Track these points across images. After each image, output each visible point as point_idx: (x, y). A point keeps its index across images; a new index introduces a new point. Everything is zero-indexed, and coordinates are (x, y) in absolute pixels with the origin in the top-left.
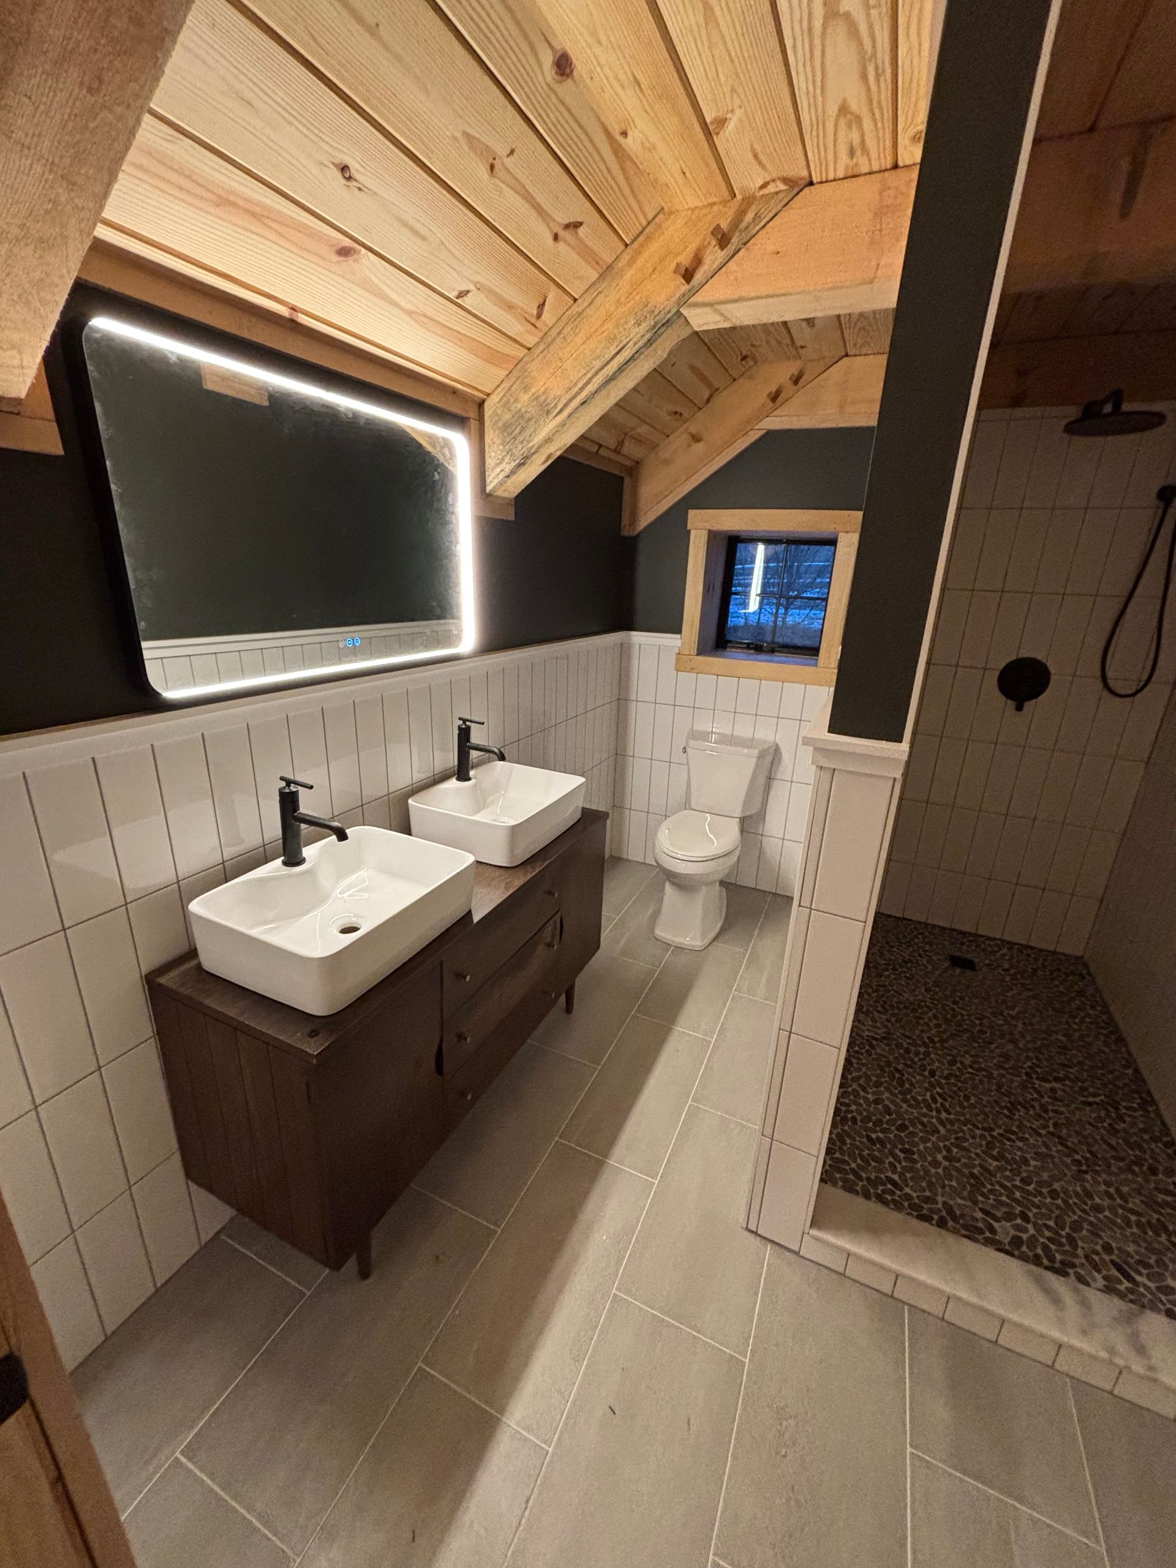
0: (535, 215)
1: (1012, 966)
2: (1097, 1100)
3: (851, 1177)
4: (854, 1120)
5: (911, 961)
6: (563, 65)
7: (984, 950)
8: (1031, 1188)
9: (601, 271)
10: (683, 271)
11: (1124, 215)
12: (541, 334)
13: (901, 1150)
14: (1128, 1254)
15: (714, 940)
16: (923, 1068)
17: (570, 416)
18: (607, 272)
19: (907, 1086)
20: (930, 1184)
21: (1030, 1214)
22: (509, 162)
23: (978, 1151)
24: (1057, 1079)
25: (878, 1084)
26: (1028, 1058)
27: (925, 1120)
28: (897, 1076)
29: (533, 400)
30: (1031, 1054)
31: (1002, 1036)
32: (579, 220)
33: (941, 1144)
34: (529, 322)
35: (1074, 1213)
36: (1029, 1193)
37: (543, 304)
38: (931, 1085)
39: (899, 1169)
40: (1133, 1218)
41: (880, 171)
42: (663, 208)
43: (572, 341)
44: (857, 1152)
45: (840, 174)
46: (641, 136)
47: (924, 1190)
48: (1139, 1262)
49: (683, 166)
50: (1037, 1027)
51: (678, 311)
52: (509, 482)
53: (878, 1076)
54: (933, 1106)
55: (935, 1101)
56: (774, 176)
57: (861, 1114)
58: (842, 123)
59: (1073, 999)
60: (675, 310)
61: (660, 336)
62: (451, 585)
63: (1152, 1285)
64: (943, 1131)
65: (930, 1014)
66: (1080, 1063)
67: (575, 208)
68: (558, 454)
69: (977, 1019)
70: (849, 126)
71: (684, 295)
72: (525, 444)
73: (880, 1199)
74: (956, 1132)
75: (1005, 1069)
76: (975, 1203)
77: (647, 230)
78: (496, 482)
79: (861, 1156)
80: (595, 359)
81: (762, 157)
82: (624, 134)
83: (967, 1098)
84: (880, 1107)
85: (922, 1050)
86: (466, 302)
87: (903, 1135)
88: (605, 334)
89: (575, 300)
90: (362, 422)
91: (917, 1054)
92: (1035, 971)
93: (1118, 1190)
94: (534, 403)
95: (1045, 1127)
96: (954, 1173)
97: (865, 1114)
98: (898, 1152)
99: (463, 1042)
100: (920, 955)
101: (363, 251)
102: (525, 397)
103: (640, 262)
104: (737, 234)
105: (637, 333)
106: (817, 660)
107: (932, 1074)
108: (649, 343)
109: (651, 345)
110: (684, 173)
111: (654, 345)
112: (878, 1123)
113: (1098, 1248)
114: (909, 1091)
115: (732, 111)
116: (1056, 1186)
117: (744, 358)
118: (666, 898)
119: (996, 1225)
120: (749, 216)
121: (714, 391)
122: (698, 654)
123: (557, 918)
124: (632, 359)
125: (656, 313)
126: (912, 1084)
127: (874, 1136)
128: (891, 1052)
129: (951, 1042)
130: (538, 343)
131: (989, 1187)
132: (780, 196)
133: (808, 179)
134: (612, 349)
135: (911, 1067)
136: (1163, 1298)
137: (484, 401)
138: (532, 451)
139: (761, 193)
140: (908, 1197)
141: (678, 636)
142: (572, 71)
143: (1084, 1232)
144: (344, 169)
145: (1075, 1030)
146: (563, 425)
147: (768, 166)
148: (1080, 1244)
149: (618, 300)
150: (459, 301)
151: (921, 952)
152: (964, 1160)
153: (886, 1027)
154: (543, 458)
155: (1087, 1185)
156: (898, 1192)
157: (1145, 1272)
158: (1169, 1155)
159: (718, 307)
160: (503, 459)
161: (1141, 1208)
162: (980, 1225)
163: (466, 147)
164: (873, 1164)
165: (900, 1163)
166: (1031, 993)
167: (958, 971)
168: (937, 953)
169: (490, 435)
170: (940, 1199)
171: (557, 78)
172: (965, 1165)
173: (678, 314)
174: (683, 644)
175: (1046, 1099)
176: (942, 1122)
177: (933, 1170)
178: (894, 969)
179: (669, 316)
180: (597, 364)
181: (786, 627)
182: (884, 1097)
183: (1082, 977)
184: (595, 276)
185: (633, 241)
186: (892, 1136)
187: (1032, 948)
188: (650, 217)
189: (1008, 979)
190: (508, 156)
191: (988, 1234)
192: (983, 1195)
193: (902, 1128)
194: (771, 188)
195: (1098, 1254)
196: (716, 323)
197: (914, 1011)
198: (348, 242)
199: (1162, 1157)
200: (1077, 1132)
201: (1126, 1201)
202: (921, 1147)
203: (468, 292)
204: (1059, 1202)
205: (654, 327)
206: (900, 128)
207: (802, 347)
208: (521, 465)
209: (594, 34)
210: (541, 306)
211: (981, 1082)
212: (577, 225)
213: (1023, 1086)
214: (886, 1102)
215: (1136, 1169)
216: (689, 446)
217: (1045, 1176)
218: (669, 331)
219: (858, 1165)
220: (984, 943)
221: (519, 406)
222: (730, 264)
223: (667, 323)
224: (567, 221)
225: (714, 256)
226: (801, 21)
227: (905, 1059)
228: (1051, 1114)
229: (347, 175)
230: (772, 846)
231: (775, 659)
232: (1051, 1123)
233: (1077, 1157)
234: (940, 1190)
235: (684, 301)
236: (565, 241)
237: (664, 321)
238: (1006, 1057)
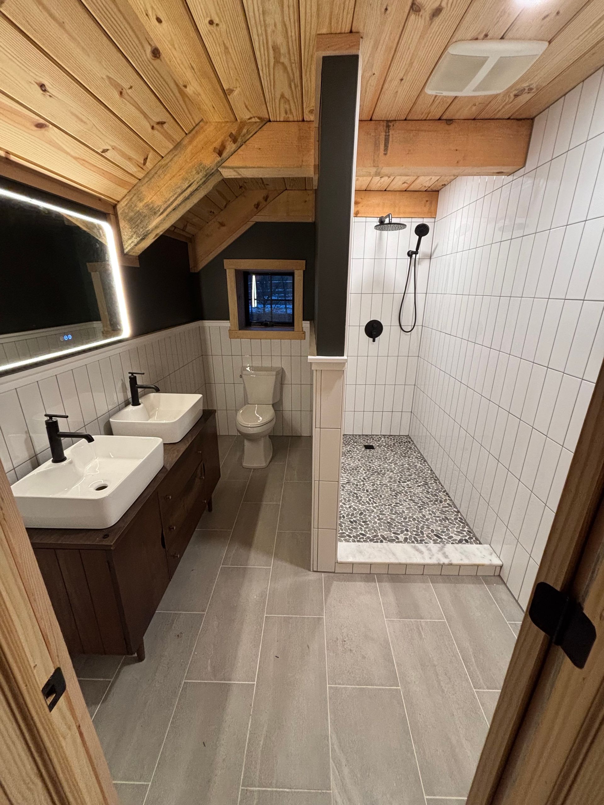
0: (143, 117)
1: (387, 444)
2: (421, 484)
3: (347, 538)
4: (344, 517)
5: (351, 451)
6: (156, 53)
7: (376, 440)
8: (407, 520)
9: (175, 145)
10: (218, 151)
11: (385, 154)
12: (146, 173)
13: (363, 522)
14: (438, 530)
15: (270, 462)
16: (364, 490)
17: (167, 215)
18: (178, 146)
19: (360, 498)
20: (375, 530)
21: (408, 529)
22: (129, 91)
23: (388, 513)
24: (408, 481)
25: (349, 501)
26: (398, 476)
27: (368, 508)
28: (355, 495)
29: (146, 207)
30: (398, 474)
31: (388, 471)
32: (164, 121)
33: (376, 515)
34: (139, 166)
35: (421, 523)
36: (407, 522)
37: (147, 158)
38: (368, 495)
39: (363, 529)
40: (438, 519)
41: (298, 121)
42: (202, 119)
43: (164, 178)
44: (347, 528)
45: (282, 119)
46: (194, 89)
47: (373, 533)
48: (442, 532)
49: (213, 104)
50: (399, 464)
51: (217, 169)
52: (137, 248)
53: (348, 498)
54: (370, 503)
55: (370, 501)
56: (255, 115)
57: (345, 513)
58: (282, 101)
59: (408, 451)
60: (215, 169)
61: (209, 180)
62: (113, 303)
63: (446, 538)
64: (375, 510)
65: (362, 469)
66: (414, 473)
67: (163, 116)
68: (161, 233)
69: (379, 466)
70: (285, 102)
71: (219, 162)
72: (144, 228)
73: (358, 541)
74: (380, 509)
75: (391, 482)
76: (391, 531)
77: (196, 129)
78: (129, 248)
79: (349, 529)
80: (178, 188)
81: (248, 107)
82: (185, 87)
83: (381, 496)
84: (352, 509)
85: (362, 483)
86: (107, 155)
87: (362, 516)
88: (181, 176)
89: (163, 157)
90: (53, 216)
91: (360, 485)
92: (394, 444)
93: (433, 512)
94: (147, 208)
95: (407, 498)
96: (382, 524)
97: (347, 513)
98: (362, 523)
99: (172, 530)
100: (353, 448)
101: (51, 126)
102: (141, 205)
103: (195, 143)
104: (240, 138)
105: (198, 178)
106: (294, 328)
107: (367, 491)
108: (204, 183)
109: (205, 183)
110: (214, 107)
111: (207, 184)
112: (353, 515)
113: (430, 532)
114: (361, 500)
115: (236, 88)
116: (414, 517)
117: (241, 187)
118: (246, 447)
119: (398, 536)
120: (245, 131)
121: (228, 202)
122: (240, 330)
123: (202, 463)
124: (196, 190)
125: (206, 169)
126: (361, 497)
127: (352, 520)
128: (351, 487)
129: (371, 478)
130: (144, 177)
131: (394, 524)
132: (258, 124)
133: (268, 119)
134: (186, 184)
135: (359, 491)
136: (450, 540)
137: (116, 205)
138: (149, 232)
139: (249, 121)
140: (369, 538)
141: (229, 321)
142: (160, 56)
143: (425, 529)
144: (42, 86)
145: (411, 462)
146: (164, 219)
147: (251, 110)
148: (424, 533)
149: (186, 160)
150: (103, 154)
151: (353, 446)
152: (384, 518)
153: (347, 478)
154: (154, 236)
155: (423, 513)
156: (365, 537)
157: (444, 534)
158: (445, 495)
159: (236, 169)
160: (132, 236)
161: (440, 515)
162: (394, 538)
163: (108, 83)
164: (354, 530)
165: (363, 527)
166: (394, 453)
167: (368, 450)
168: (359, 446)
169: (122, 224)
170: (379, 534)
171: (154, 58)
172: (385, 520)
173: (217, 170)
174: (231, 325)
175: (406, 488)
176: (374, 508)
177: (375, 525)
178: (345, 455)
179: (213, 171)
180: (179, 191)
181: (266, 314)
182: (352, 505)
183: (409, 442)
184: (171, 147)
185: (190, 133)
186: (358, 518)
187: (392, 436)
188: (197, 122)
189: (386, 449)
190: (129, 89)
191: (397, 540)
192: (393, 528)
193: (361, 514)
194: (253, 120)
195: (430, 534)
196: (234, 176)
197: (356, 470)
198: (42, 121)
199: (443, 497)
200: (417, 497)
201: (435, 514)
202: (369, 519)
203: (108, 150)
204: (416, 522)
205: (206, 175)
206: (304, 106)
207: (267, 185)
208: (142, 239)
209: (173, 45)
210: (146, 159)
211: (385, 489)
212: (162, 123)
213: (398, 486)
214: (354, 506)
215: (436, 503)
216: (219, 228)
217: (410, 515)
218: (213, 178)
219: (349, 532)
220: (375, 437)
221: (138, 209)
222: (239, 150)
223: (212, 174)
224: (158, 121)
225: (230, 147)
226: (265, 60)
227: (356, 488)
228: (409, 493)
229: (43, 89)
230: (287, 414)
231: (274, 329)
232: (409, 497)
233: (419, 505)
234: (378, 531)
235: (220, 164)
236: (158, 130)
237: (211, 173)
238: (391, 478)
